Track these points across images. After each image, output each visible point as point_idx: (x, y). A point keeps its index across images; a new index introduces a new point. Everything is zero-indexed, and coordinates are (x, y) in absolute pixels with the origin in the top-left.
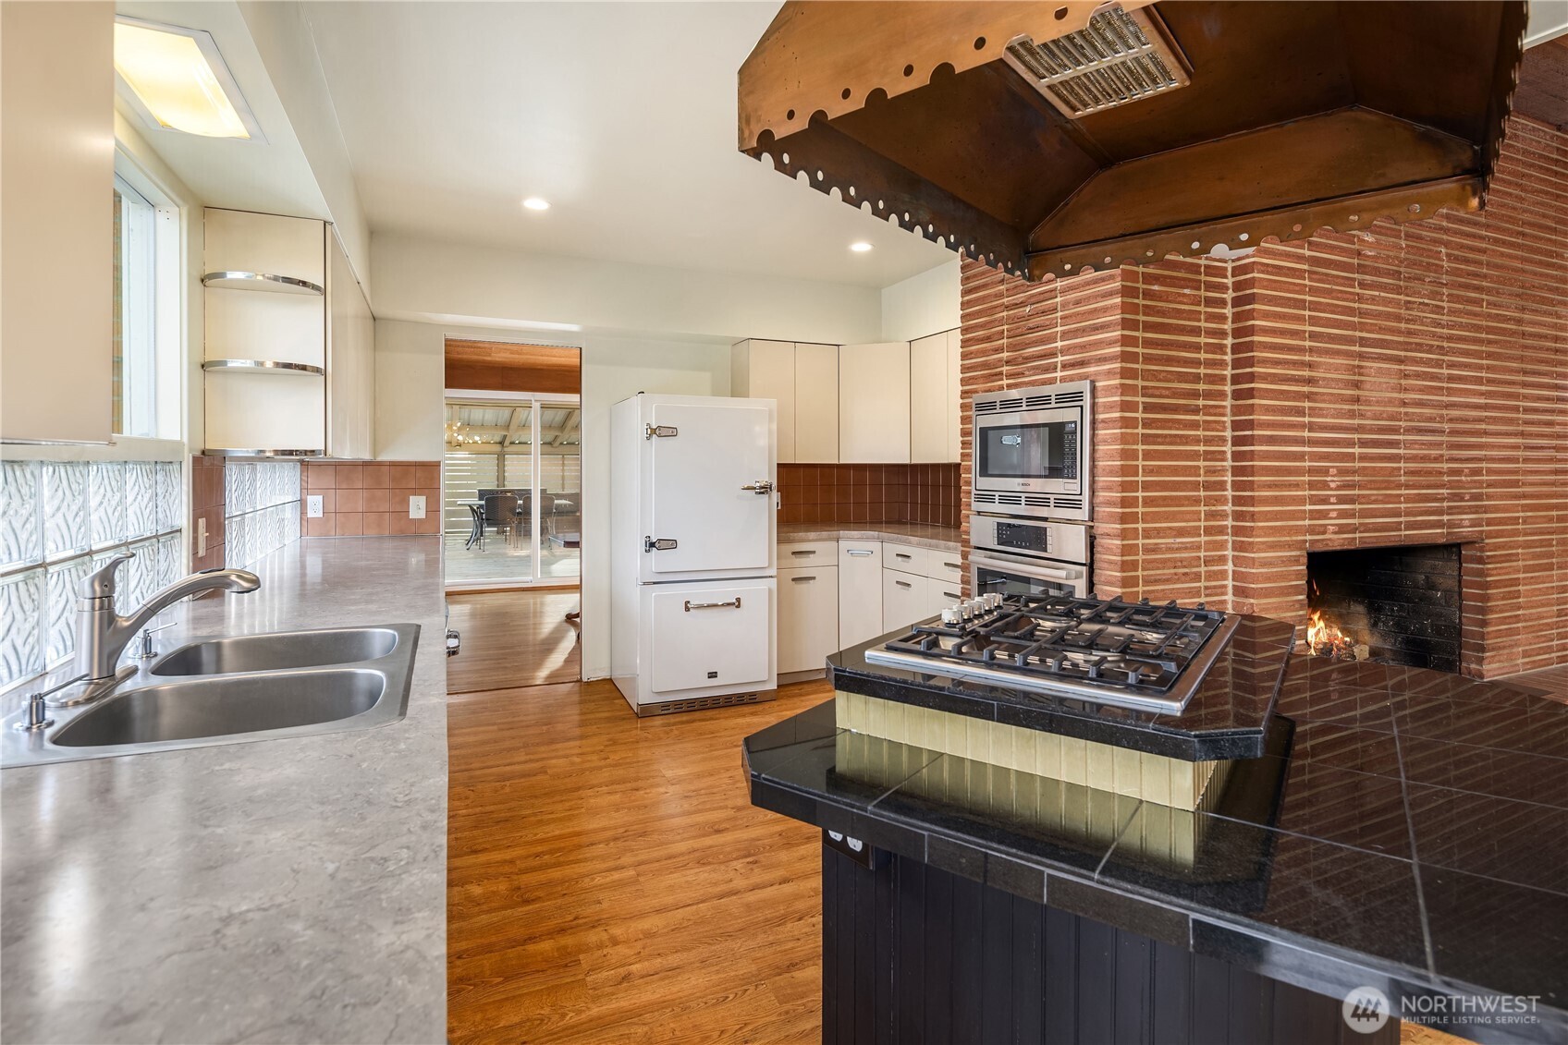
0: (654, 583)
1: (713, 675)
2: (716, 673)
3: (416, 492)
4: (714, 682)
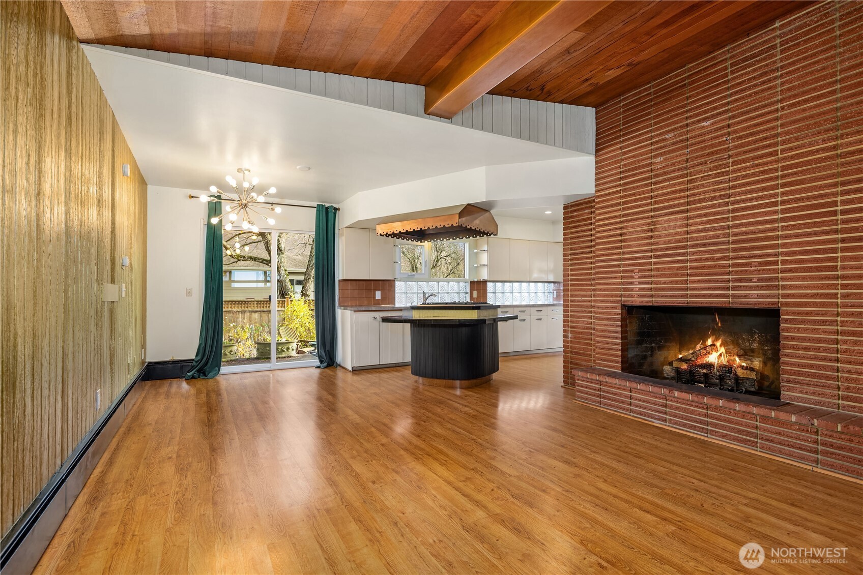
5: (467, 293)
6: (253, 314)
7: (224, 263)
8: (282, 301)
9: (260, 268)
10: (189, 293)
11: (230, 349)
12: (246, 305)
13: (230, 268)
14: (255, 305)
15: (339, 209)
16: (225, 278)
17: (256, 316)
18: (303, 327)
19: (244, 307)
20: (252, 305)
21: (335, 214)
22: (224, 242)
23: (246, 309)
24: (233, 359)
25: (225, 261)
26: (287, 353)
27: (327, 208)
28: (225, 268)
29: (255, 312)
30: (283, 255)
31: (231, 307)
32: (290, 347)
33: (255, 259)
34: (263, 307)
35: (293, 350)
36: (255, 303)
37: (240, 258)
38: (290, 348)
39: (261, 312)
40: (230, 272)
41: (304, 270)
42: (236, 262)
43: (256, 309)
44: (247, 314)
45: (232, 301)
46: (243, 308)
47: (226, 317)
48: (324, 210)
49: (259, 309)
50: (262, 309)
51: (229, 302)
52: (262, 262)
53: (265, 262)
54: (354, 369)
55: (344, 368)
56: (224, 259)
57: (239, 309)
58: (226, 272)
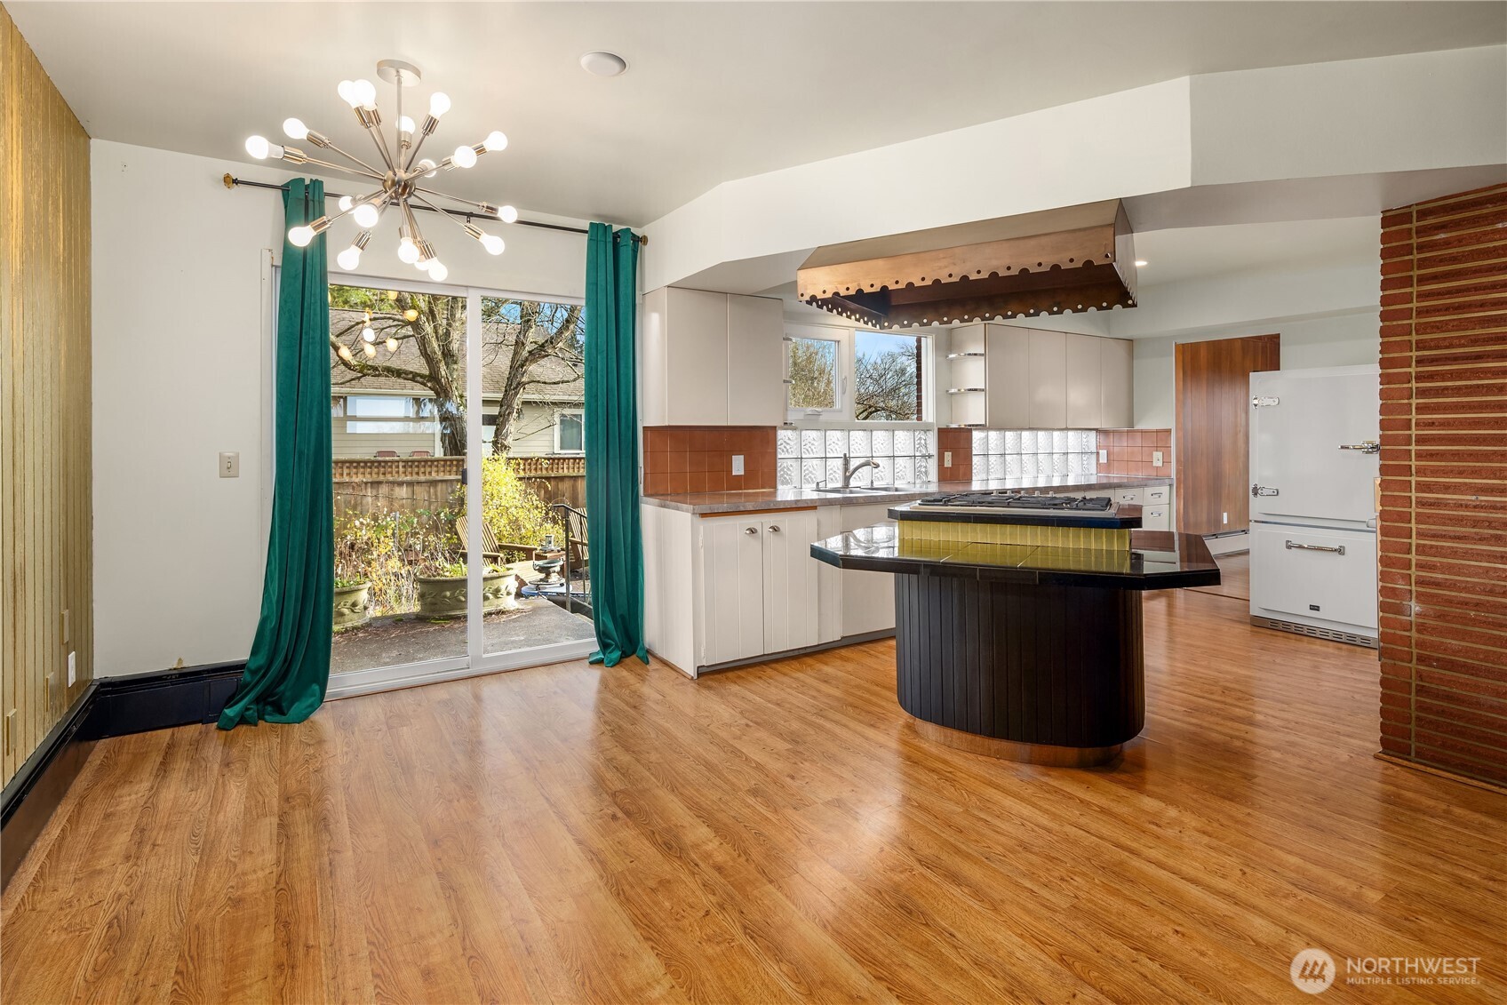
0: (1263, 522)
1: (1315, 608)
2: (1318, 607)
3: (1157, 448)
4: (1314, 614)
5: (930, 456)
6: (397, 489)
7: (333, 381)
8: (458, 461)
9: (405, 392)
10: (229, 468)
11: (350, 600)
12: (382, 470)
13: (345, 390)
14: (401, 469)
15: (644, 240)
16: (336, 412)
17: (403, 492)
18: (505, 517)
19: (378, 474)
20: (395, 470)
21: (635, 252)
22: (332, 338)
23: (381, 478)
24: (358, 623)
25: (337, 374)
26: (496, 602)
27: (616, 235)
28: (334, 390)
29: (401, 484)
30: (455, 366)
31: (349, 474)
32: (503, 588)
33: (398, 373)
34: (418, 473)
35: (508, 594)
36: (401, 464)
37: (367, 370)
38: (503, 591)
39: (410, 484)
40: (345, 399)
41: (499, 396)
42: (359, 378)
43: (402, 478)
44: (384, 490)
45: (351, 462)
46: (375, 476)
47: (339, 498)
48: (610, 239)
49: (408, 478)
50: (415, 477)
51: (344, 462)
52: (413, 380)
53: (418, 379)
54: (702, 670)
55: (665, 663)
56: (334, 372)
57: (368, 478)
58: (337, 398)
